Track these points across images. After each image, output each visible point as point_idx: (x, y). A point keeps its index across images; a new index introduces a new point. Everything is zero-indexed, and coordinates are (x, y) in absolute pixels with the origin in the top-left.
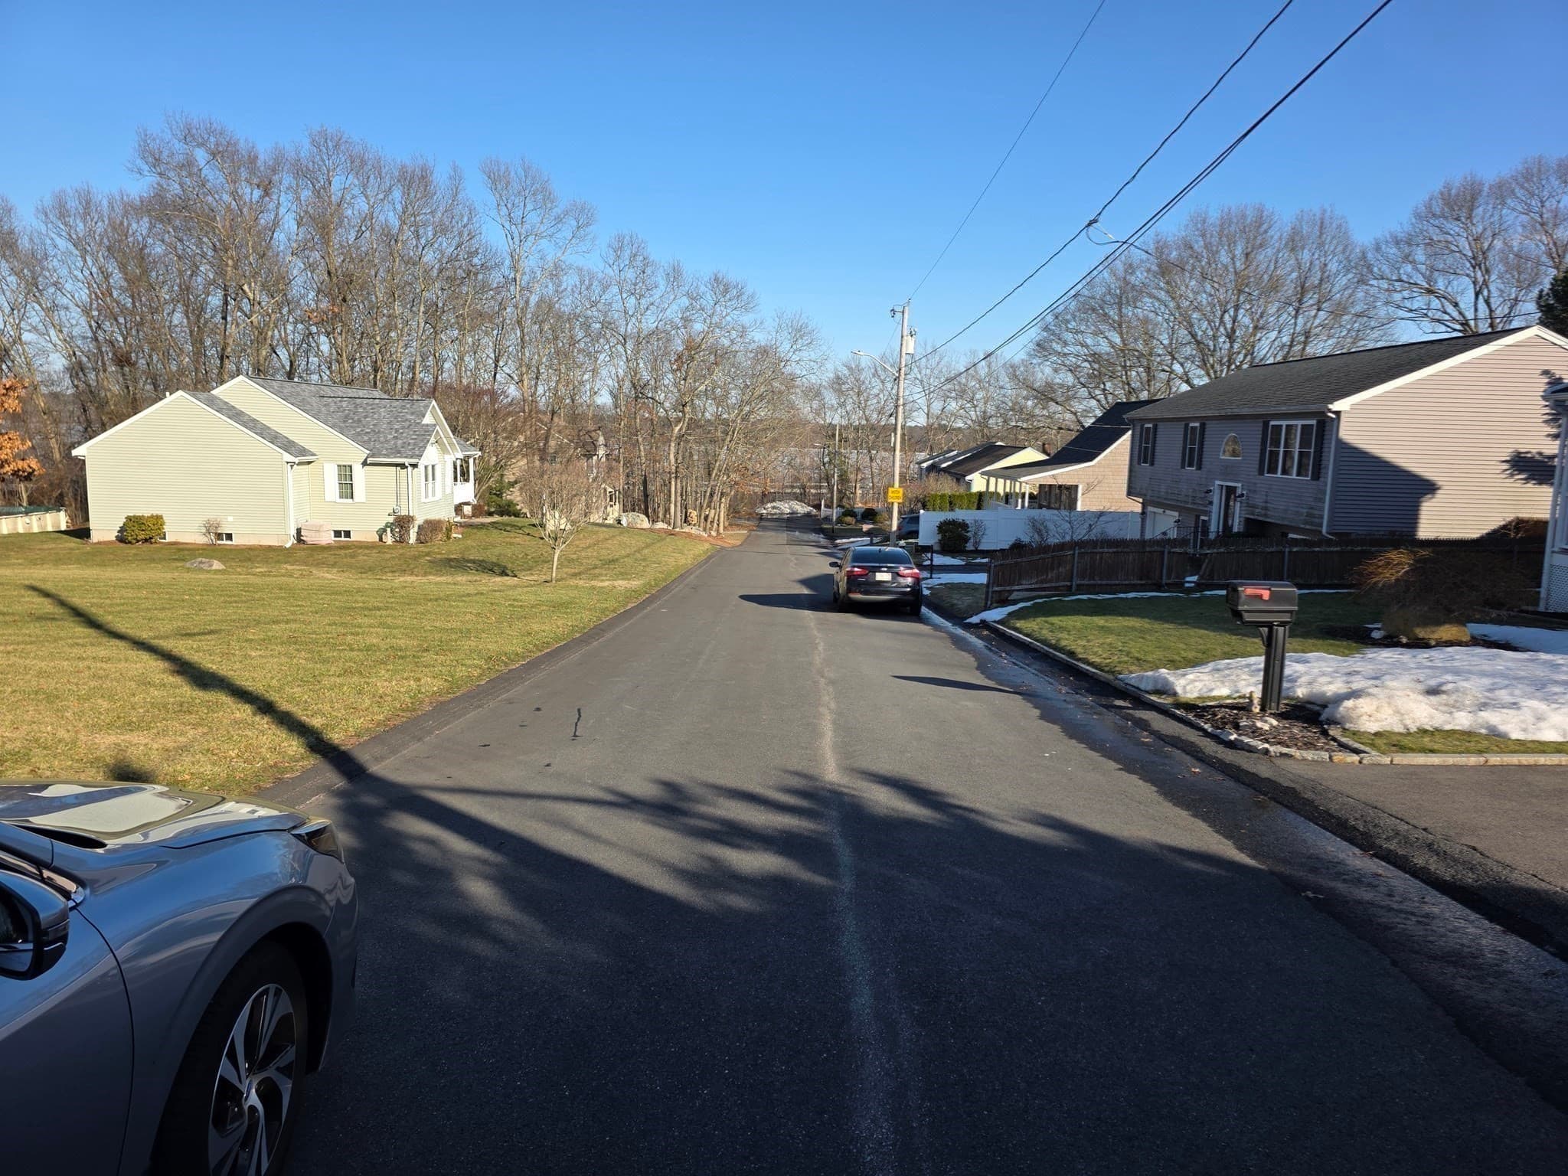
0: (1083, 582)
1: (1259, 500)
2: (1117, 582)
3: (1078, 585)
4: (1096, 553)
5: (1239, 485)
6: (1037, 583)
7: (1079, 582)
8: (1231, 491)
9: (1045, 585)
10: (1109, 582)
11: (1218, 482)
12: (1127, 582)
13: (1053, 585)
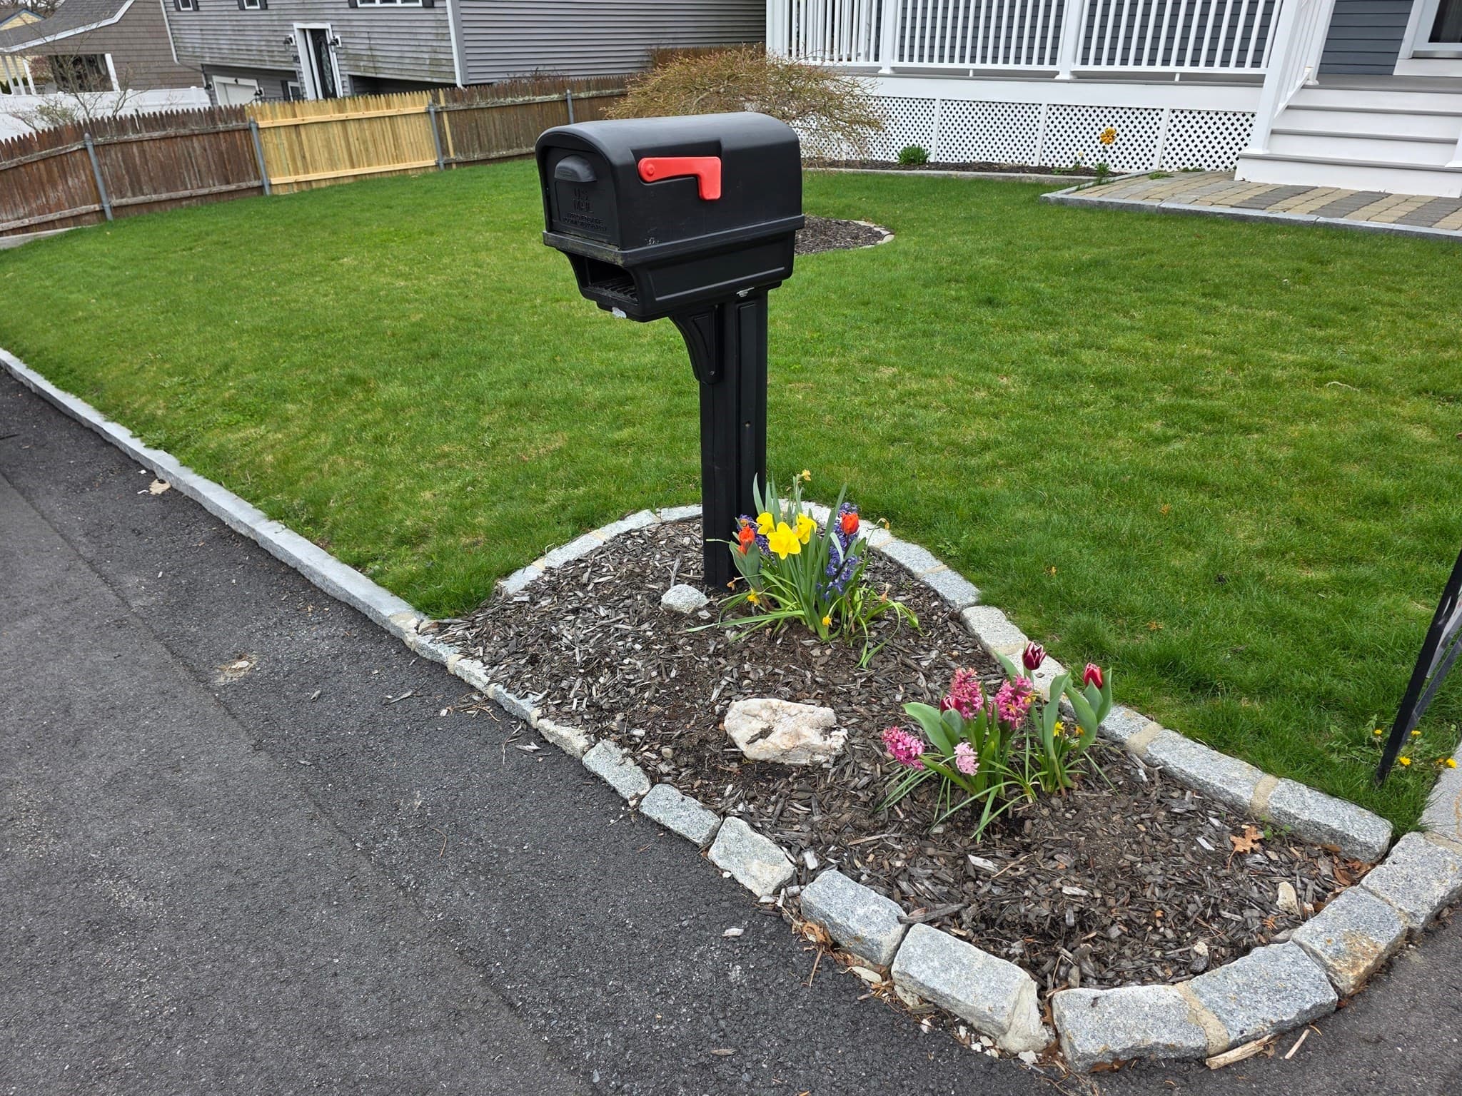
0: (124, 201)
1: (359, 46)
2: (187, 193)
3: (115, 209)
4: (131, 142)
5: (327, 26)
6: (31, 214)
7: (116, 201)
8: (318, 35)
9: (51, 217)
10: (173, 195)
11: (297, 25)
12: (206, 191)
13: (67, 213)
